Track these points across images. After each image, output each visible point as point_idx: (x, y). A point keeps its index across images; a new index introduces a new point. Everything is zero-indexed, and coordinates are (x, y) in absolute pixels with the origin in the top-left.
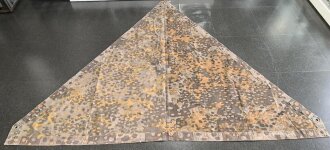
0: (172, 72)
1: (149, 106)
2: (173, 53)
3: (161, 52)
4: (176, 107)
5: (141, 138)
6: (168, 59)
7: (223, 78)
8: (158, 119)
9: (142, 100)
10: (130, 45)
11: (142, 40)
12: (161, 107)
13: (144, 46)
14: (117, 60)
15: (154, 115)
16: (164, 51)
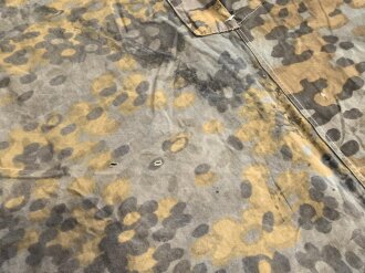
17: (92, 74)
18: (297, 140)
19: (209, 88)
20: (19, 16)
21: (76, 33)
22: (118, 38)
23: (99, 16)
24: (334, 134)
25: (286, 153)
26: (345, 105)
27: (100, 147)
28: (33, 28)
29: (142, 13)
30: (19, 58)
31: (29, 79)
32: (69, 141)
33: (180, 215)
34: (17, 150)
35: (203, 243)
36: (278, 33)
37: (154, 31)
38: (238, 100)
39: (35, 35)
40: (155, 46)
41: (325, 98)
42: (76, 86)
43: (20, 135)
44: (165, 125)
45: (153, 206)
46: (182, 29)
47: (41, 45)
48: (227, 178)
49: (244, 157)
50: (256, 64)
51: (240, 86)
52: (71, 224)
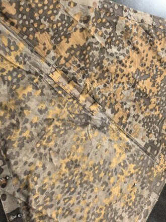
0: (114, 112)
1: (133, 171)
3: (75, 98)
4: (152, 142)
5: (154, 198)
6: (95, 101)
7: (158, 64)
9: (122, 174)
10: (20, 134)
11: (27, 108)
12: (142, 158)
13: (41, 111)
14: (38, 176)
15: (144, 172)
16: (77, 93)
17: (71, 137)
19: (101, 128)
20: (40, 125)
21: (61, 125)
22: (73, 122)
23: (64, 116)
24: (127, 129)
25: (121, 139)
26: (128, 121)
27: (83, 156)
29: (77, 112)
30: (49, 140)
31: (56, 145)
32: (75, 157)
33: (105, 162)
34: (64, 165)
35: (111, 165)
36: (111, 106)
37: (82, 117)
38: (108, 130)
39: (50, 130)
40: (84, 121)
41: (124, 121)
42: (69, 141)
43: (62, 161)
44: (95, 143)
45: (99, 163)
46: (90, 114)
47: (53, 133)
48: (111, 149)
49: (113, 143)
50: (109, 118)
51: (107, 126)
52: (85, 175)
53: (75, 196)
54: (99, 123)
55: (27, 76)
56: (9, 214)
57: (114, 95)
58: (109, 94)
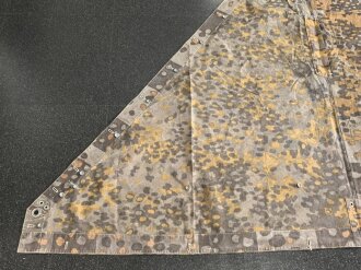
0: (342, 94)
1: (309, 169)
2: (336, 51)
3: (311, 48)
5: (309, 240)
6: (328, 66)
8: (335, 199)
9: (294, 155)
10: (242, 29)
11: (266, 20)
12: (336, 171)
13: (272, 33)
14: (220, 63)
15: (325, 191)
16: (317, 46)
17: (277, 69)
18: (331, 120)
19: (312, 92)
20: (261, 39)
21: (277, 54)
22: (290, 62)
23: (287, 52)
24: (344, 124)
25: (326, 122)
26: (352, 118)
27: (270, 92)
28: (265, 46)
29: (302, 58)
30: (256, 53)
31: (257, 61)
32: (263, 86)
33: (286, 122)
34: (246, 81)
36: (344, 86)
37: (303, 66)
38: (319, 100)
40: (301, 71)
41: (347, 113)
42: (271, 71)
43: (248, 77)
44: (293, 95)
45: (279, 116)
46: (312, 70)
47: (265, 52)
48: (305, 119)
49: (313, 116)
50: (331, 93)
51: (322, 96)
52: (255, 108)
53: (226, 112)
54: (315, 86)
55: (287, 8)
56: (172, 63)
57: (356, 83)
58: (351, 77)
